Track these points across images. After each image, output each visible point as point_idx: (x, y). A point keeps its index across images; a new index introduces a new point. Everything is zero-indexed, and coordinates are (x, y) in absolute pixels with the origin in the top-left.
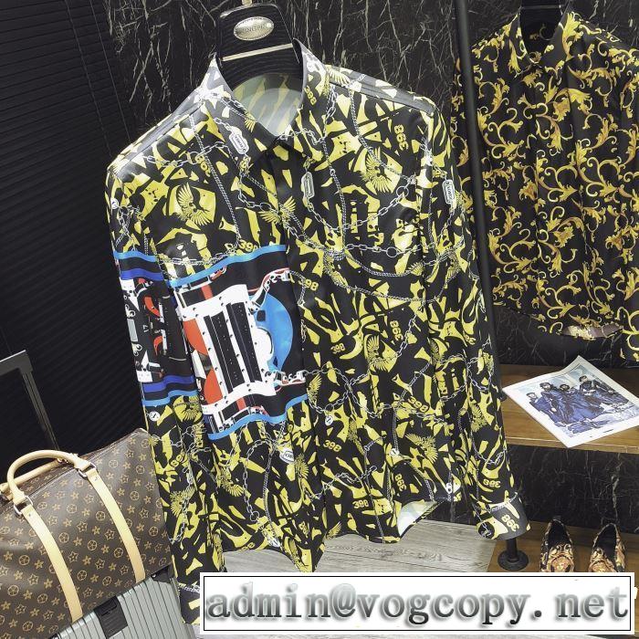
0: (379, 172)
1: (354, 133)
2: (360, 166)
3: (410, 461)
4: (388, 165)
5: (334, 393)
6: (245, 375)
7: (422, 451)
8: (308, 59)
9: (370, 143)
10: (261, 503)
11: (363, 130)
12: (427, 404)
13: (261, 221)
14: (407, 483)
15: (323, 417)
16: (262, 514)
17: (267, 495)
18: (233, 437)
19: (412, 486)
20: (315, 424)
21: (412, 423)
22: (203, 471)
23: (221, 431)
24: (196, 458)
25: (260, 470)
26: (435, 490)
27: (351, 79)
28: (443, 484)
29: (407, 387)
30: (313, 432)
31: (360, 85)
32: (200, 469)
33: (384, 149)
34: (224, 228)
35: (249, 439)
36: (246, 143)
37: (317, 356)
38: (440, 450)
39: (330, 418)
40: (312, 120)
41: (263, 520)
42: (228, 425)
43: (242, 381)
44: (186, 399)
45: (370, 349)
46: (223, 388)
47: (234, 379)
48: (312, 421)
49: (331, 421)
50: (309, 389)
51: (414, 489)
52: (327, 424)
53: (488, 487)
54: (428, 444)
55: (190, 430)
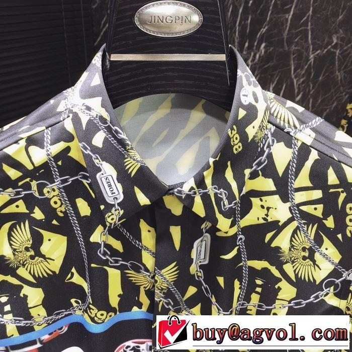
0: (307, 254)
1: (285, 198)
2: (283, 241)
4: (323, 249)
8: (245, 82)
9: (305, 216)
11: (299, 197)
13: (126, 282)
27: (302, 122)
31: (313, 135)
33: (322, 228)
34: (73, 280)
36: (121, 190)
40: (229, 174)
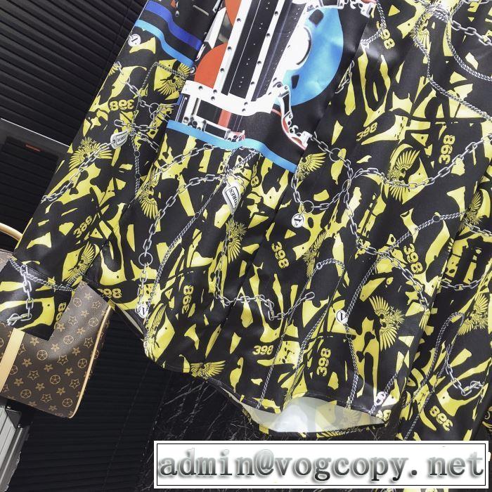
3: (354, 337)
5: (325, 192)
6: (252, 89)
7: (377, 326)
10: (163, 250)
12: (424, 265)
14: (330, 369)
15: (294, 209)
16: (155, 265)
17: (176, 245)
18: (191, 144)
19: (334, 376)
20: (282, 206)
21: (390, 280)
22: (134, 168)
23: (185, 123)
24: (137, 146)
25: (190, 211)
26: (360, 394)
28: (375, 390)
29: (413, 229)
30: (273, 214)
32: (132, 162)
35: (204, 164)
37: (338, 129)
38: (401, 338)
39: (300, 220)
41: (151, 273)
42: (196, 123)
43: (243, 96)
44: (176, 65)
45: (399, 163)
46: (221, 78)
47: (236, 85)
48: (281, 201)
49: (299, 225)
50: (304, 161)
51: (334, 382)
52: (293, 223)
53: (433, 420)
54: (392, 319)
55: (155, 107)
